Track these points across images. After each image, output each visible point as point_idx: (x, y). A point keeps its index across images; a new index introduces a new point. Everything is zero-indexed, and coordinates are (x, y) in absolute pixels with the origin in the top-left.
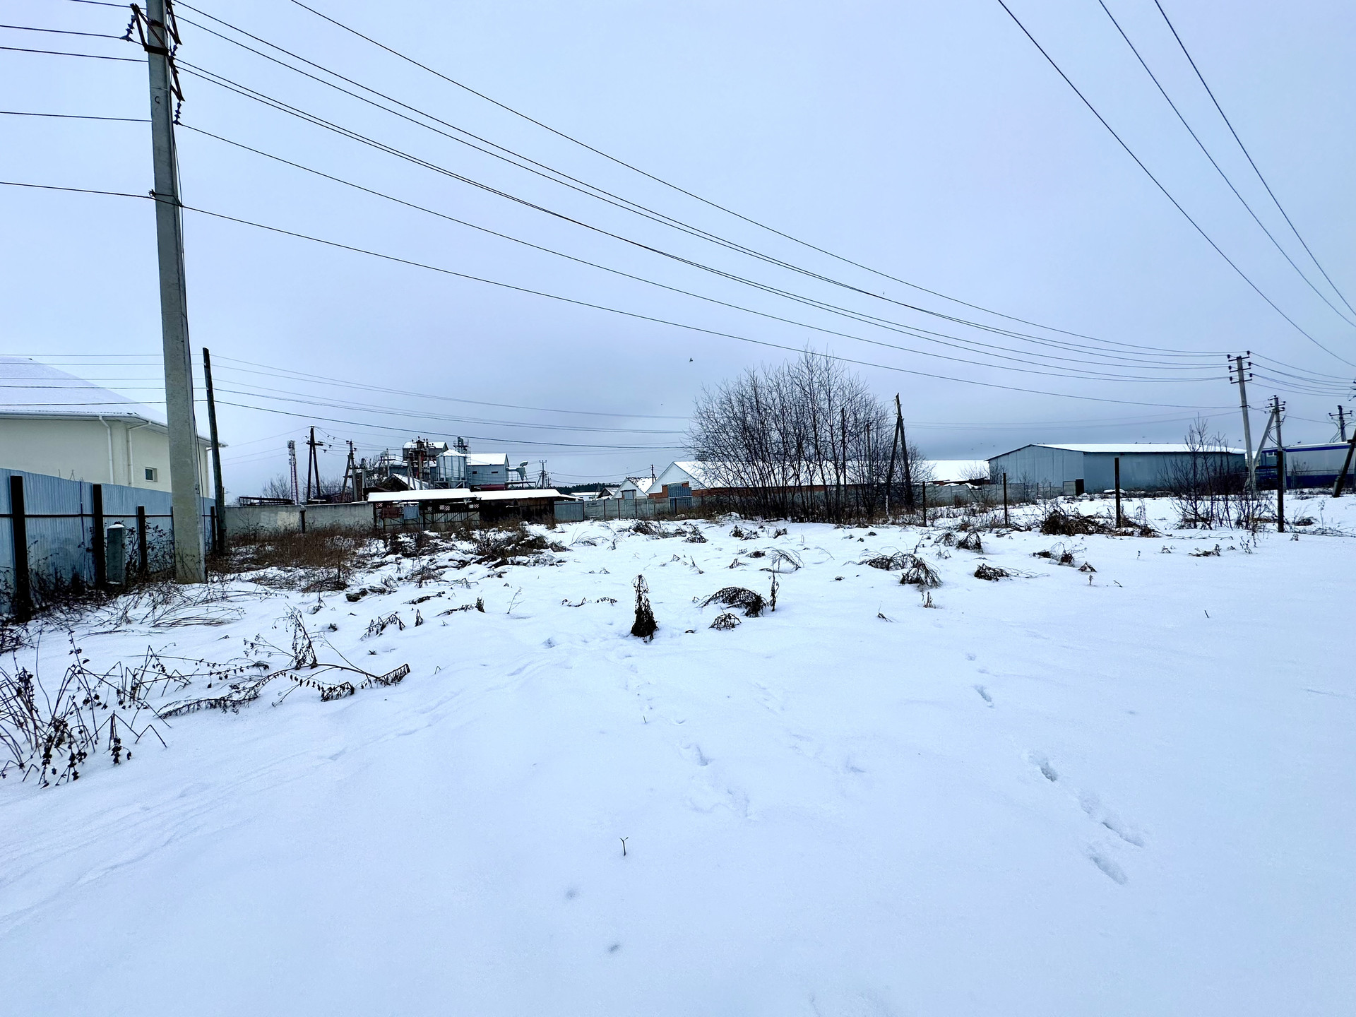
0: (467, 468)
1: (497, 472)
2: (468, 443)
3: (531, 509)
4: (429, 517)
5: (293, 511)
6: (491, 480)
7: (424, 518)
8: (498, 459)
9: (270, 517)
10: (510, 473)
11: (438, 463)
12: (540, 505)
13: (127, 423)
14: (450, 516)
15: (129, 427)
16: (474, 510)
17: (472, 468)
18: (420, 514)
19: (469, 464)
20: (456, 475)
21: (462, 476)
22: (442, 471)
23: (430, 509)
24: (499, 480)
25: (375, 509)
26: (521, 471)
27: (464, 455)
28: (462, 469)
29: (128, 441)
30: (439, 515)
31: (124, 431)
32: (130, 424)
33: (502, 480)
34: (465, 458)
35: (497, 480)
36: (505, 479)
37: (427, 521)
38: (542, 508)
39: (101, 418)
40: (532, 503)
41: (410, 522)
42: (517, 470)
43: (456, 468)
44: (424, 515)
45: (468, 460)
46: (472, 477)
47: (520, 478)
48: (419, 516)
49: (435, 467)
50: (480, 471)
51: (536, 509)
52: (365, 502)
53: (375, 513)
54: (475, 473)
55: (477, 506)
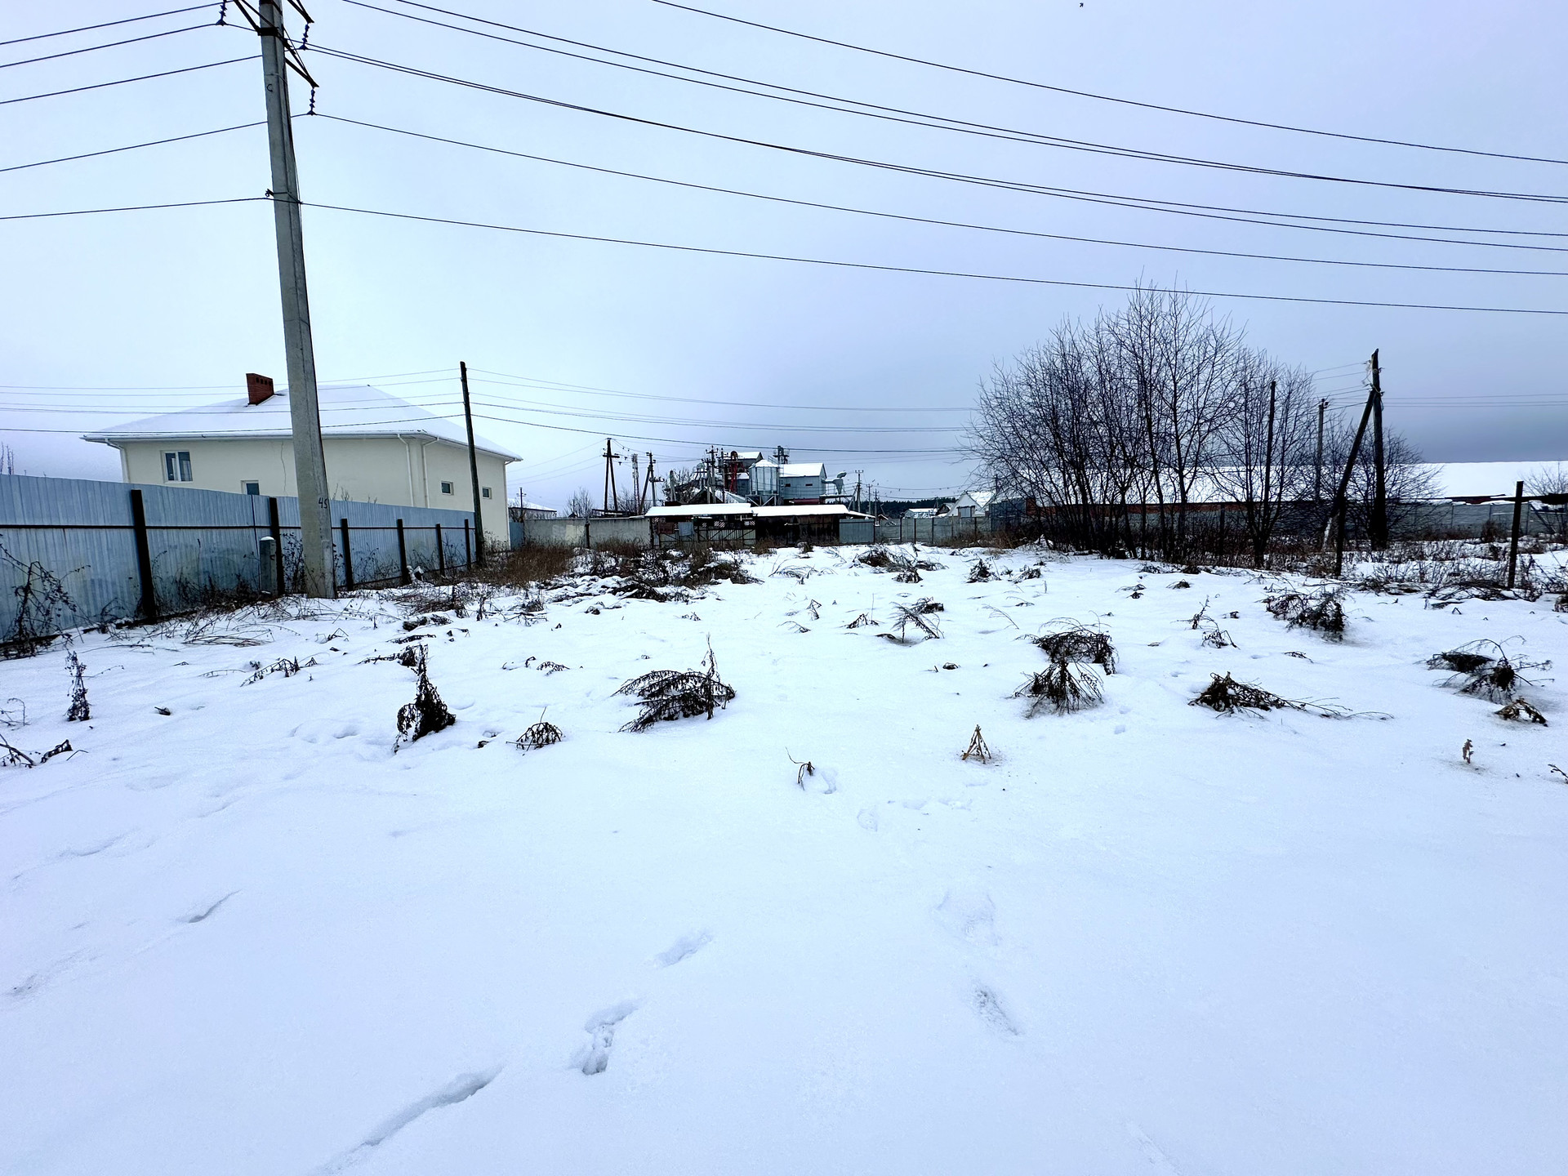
0: (780, 480)
1: (811, 485)
2: (788, 453)
3: (813, 527)
4: (703, 534)
5: (579, 525)
6: (805, 493)
7: (699, 535)
8: (812, 469)
9: (560, 530)
10: (827, 485)
11: (750, 476)
12: (823, 524)
13: (422, 440)
14: (725, 533)
15: (423, 443)
16: (750, 527)
17: (784, 481)
18: (695, 531)
19: (781, 476)
20: (768, 488)
21: (775, 489)
22: (754, 484)
23: (704, 525)
24: (814, 493)
25: (651, 523)
26: (838, 484)
27: (777, 466)
28: (774, 482)
29: (423, 457)
30: (714, 532)
31: (420, 447)
32: (421, 441)
33: (817, 493)
34: (778, 468)
35: (812, 493)
36: (820, 492)
37: (702, 539)
38: (826, 526)
39: (399, 436)
40: (814, 520)
41: (685, 539)
42: (833, 482)
43: (768, 482)
44: (698, 531)
45: (781, 471)
46: (785, 492)
47: (837, 491)
48: (694, 533)
49: (747, 480)
50: (793, 483)
51: (818, 528)
52: (642, 516)
53: (651, 528)
54: (788, 485)
55: (753, 523)
